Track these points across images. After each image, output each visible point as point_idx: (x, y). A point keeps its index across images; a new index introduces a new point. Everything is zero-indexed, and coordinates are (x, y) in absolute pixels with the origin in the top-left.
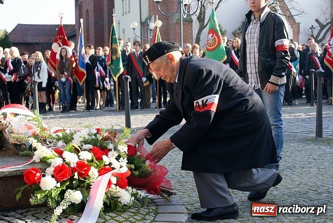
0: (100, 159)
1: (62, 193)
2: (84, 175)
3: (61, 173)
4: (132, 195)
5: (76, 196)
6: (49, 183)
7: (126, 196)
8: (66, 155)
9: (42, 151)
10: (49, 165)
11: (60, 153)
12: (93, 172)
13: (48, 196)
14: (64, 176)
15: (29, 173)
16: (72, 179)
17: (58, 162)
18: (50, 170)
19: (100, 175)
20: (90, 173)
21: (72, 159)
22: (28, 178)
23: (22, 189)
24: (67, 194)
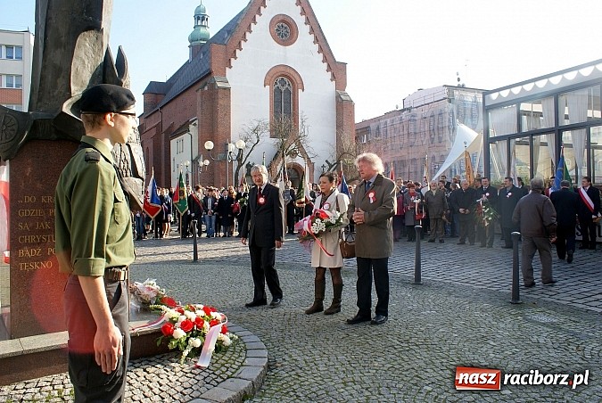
0: (208, 314)
1: (188, 339)
2: (201, 327)
3: (186, 325)
4: (231, 339)
5: (197, 342)
6: (180, 334)
7: (227, 339)
8: (186, 312)
9: (171, 313)
10: (176, 322)
11: (182, 313)
12: (206, 324)
13: (180, 342)
14: (188, 328)
15: (164, 328)
16: (193, 330)
17: (183, 318)
18: (178, 324)
19: (211, 326)
20: (204, 325)
21: (192, 316)
22: (165, 331)
23: (161, 338)
24: (190, 341)
